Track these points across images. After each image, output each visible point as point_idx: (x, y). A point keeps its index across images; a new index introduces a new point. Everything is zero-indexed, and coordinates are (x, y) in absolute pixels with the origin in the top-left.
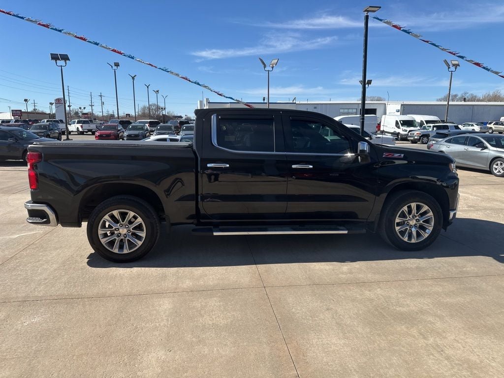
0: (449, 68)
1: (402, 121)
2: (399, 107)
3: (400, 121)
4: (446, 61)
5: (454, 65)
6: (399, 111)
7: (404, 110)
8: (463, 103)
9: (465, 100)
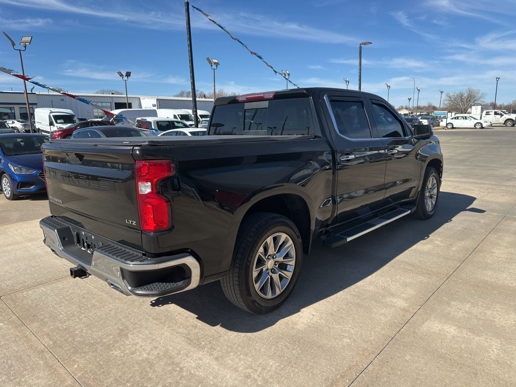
0: (212, 66)
1: (181, 115)
2: (155, 102)
3: (178, 115)
4: (208, 59)
5: (215, 63)
6: (155, 106)
7: (160, 105)
8: (203, 99)
9: (205, 97)
